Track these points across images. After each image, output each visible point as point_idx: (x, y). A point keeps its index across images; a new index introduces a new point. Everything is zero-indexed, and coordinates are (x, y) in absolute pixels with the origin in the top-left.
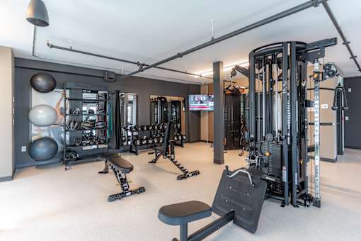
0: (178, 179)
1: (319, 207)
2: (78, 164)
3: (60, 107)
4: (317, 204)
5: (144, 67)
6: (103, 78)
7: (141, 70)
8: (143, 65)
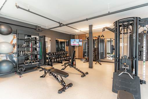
0: (81, 77)
1: (145, 84)
2: (25, 73)
3: (12, 43)
4: (145, 83)
5: (62, 25)
6: (35, 29)
7: (60, 26)
8: (61, 24)
